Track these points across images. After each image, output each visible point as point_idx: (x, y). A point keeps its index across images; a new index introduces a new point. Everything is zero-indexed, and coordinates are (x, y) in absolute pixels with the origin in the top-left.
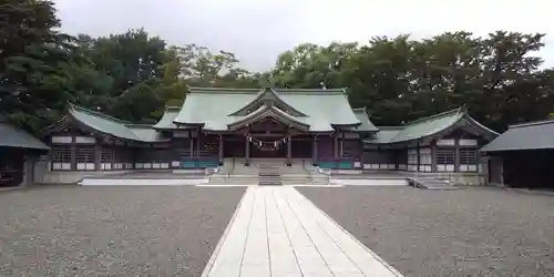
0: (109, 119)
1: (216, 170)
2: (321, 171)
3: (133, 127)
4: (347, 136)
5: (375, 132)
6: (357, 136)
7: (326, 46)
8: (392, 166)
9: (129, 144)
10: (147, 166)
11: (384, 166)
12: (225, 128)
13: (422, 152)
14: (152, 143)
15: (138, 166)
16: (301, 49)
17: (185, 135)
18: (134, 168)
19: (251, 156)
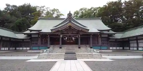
0: (10, 31)
1: (45, 51)
2: (95, 50)
3: (17, 33)
4: (102, 36)
5: (114, 34)
6: (107, 36)
7: (90, 8)
8: (121, 48)
9: (12, 40)
10: (21, 48)
11: (118, 48)
12: (50, 31)
13: (139, 41)
14: (23, 39)
15: (17, 48)
16: (81, 9)
17: (37, 36)
18: (16, 49)
19: (62, 44)
